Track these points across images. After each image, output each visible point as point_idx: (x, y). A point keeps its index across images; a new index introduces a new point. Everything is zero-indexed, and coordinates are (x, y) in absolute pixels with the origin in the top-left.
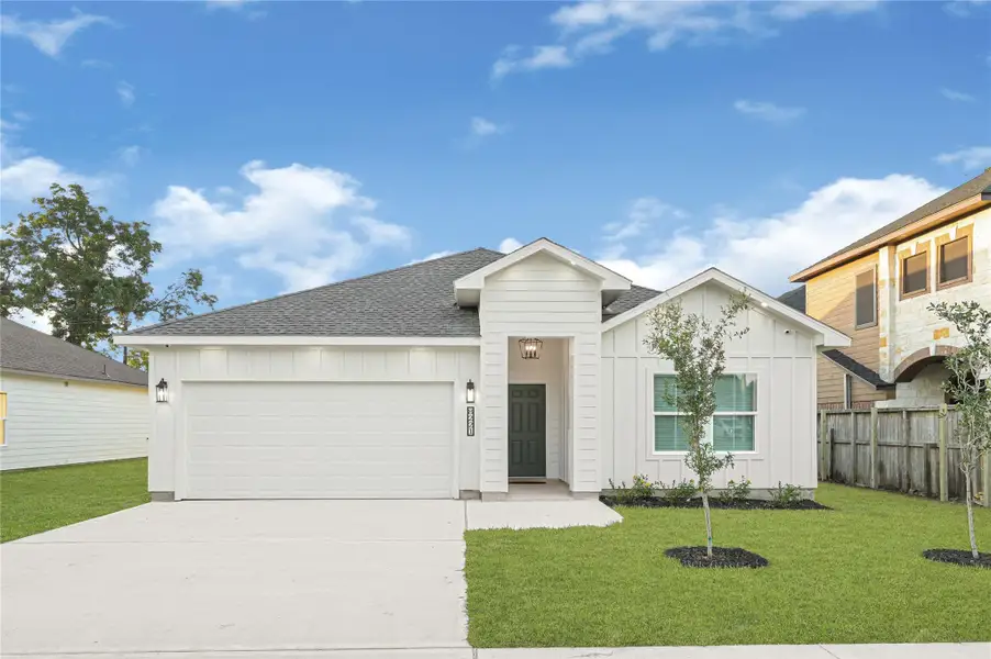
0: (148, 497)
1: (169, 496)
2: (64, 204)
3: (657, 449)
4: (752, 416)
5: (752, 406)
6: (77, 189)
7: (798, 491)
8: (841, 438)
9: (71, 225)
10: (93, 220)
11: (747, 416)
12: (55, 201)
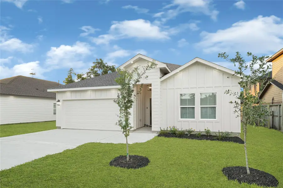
0: (56, 128)
1: (60, 128)
2: (98, 63)
3: (181, 118)
4: (215, 107)
5: (215, 104)
6: (101, 60)
7: (231, 134)
8: (276, 114)
9: (100, 67)
10: (104, 66)
11: (214, 107)
12: (97, 63)
